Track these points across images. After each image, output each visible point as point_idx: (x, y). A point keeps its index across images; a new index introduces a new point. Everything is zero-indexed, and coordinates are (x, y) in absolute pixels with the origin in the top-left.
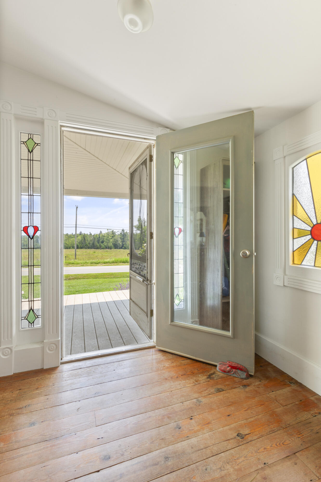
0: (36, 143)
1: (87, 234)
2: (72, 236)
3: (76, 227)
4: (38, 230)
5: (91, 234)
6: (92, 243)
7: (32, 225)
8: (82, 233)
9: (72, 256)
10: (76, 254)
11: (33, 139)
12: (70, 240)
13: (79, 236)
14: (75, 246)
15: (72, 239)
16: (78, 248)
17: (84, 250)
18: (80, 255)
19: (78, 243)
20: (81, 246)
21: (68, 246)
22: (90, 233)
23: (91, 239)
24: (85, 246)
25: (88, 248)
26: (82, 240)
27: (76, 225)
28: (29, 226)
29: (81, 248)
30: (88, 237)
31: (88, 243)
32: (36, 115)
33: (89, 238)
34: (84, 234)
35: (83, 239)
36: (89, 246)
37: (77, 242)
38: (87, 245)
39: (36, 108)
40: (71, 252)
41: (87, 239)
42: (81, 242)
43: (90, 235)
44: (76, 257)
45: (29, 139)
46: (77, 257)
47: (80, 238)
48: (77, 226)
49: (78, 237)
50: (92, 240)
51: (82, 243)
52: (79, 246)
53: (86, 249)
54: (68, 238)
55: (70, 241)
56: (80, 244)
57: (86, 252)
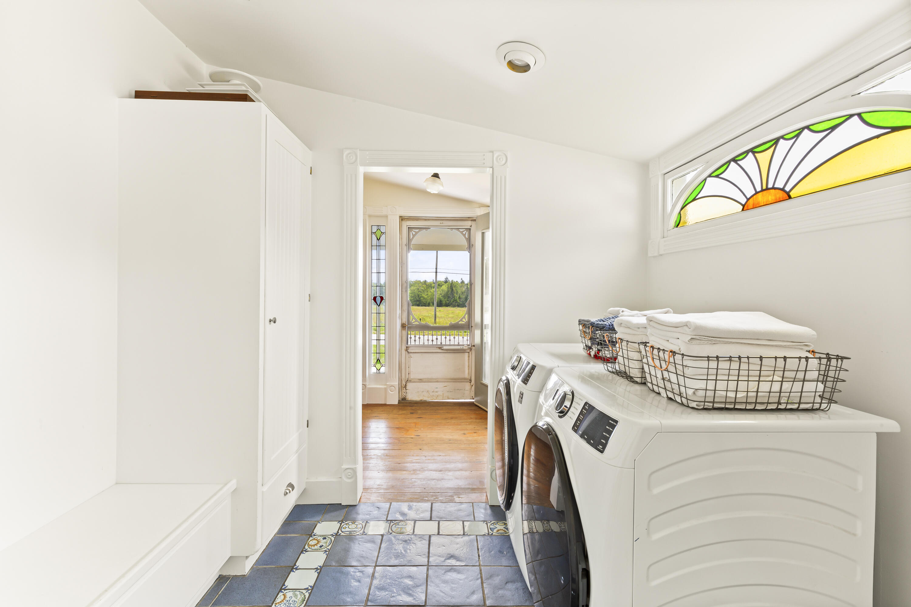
0: (382, 233)
1: (457, 281)
2: (433, 285)
3: (436, 272)
4: (383, 299)
5: (463, 282)
6: (464, 297)
7: (379, 296)
8: (449, 280)
9: (430, 318)
10: (435, 315)
11: (380, 230)
12: (429, 291)
13: (443, 285)
14: (435, 303)
15: (433, 289)
16: (440, 304)
17: (450, 309)
18: (442, 317)
19: (442, 296)
20: (447, 302)
21: (426, 302)
22: (462, 279)
23: (464, 289)
24: (453, 302)
25: (458, 306)
26: (448, 291)
27: (436, 269)
28: (377, 297)
29: (447, 305)
30: (458, 286)
31: (458, 297)
32: (382, 213)
33: (460, 289)
34: (452, 282)
35: (450, 290)
36: (459, 303)
37: (441, 294)
38: (456, 300)
39: (382, 208)
40: (429, 312)
41: (456, 290)
42: (446, 296)
43: (461, 283)
44: (435, 320)
45: (377, 230)
46: (437, 320)
47: (445, 288)
48: (438, 271)
49: (442, 287)
50: (464, 292)
51: (449, 297)
52: (444, 302)
53: (455, 308)
54: (425, 288)
55: (429, 294)
56: (445, 299)
57: (452, 313)
